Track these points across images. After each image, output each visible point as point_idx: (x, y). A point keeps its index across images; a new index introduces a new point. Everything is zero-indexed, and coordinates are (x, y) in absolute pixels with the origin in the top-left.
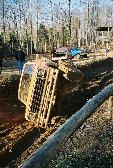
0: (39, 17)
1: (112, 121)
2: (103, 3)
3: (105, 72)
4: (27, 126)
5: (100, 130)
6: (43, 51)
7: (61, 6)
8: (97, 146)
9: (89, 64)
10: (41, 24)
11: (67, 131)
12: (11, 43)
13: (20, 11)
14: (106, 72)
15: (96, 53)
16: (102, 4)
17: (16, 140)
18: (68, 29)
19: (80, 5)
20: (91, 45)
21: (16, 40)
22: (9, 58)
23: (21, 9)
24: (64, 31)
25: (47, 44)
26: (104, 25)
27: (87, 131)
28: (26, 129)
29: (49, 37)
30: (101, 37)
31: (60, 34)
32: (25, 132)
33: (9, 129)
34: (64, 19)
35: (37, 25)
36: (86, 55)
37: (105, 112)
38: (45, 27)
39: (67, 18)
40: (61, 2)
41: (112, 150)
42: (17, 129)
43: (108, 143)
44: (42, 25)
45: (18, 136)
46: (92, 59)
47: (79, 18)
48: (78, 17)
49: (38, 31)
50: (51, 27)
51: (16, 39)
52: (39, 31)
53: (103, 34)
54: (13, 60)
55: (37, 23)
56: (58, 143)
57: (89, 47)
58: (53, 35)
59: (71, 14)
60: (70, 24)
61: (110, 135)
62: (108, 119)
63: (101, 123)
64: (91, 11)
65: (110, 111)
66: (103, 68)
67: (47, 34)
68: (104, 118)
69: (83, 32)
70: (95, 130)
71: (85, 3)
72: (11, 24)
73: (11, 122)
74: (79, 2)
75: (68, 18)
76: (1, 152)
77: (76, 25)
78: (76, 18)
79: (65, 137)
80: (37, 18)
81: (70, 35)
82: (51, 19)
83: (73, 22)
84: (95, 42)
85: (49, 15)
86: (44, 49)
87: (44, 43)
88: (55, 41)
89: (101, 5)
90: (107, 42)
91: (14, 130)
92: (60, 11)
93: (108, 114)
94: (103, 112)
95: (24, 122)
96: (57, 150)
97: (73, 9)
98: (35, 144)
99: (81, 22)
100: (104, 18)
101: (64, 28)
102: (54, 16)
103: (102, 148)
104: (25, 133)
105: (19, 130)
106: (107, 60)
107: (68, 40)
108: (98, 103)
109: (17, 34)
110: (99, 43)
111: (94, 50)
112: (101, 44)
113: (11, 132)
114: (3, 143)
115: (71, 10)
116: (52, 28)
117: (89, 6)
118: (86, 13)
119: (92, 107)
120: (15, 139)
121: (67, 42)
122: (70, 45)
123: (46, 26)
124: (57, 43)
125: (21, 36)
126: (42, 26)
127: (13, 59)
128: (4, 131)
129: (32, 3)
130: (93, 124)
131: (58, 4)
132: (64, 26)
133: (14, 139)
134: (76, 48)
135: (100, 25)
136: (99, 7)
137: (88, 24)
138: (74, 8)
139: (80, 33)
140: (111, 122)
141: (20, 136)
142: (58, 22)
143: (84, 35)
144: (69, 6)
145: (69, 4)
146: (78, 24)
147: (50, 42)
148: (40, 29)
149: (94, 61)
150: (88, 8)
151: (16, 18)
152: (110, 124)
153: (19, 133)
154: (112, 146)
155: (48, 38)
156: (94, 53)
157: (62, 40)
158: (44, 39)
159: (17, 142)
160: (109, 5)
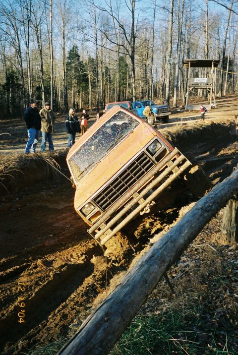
0: (68, 36)
1: (232, 250)
2: (202, 10)
3: (206, 152)
4: (54, 260)
5: (209, 266)
6: (76, 107)
7: (114, 14)
8: (207, 297)
9: (174, 136)
10: (71, 50)
11: (159, 262)
12: (8, 90)
13: (29, 21)
14: (208, 153)
15: (187, 112)
16: (200, 11)
17: (35, 288)
18: (129, 61)
19: (155, 12)
20: (177, 95)
21: (17, 84)
22: (4, 121)
23: (31, 18)
24: (120, 65)
25: (85, 93)
26: (203, 54)
27: (184, 268)
28: (53, 267)
29: (88, 78)
30: (196, 80)
31: (111, 73)
32: (51, 273)
33: (18, 267)
34: (121, 42)
35: (64, 52)
36: (167, 116)
37: (216, 232)
38: (79, 56)
39: (127, 40)
40: (114, 6)
41: (237, 304)
42: (34, 266)
43: (228, 291)
44: (73, 52)
45: (37, 281)
46: (180, 125)
47: (151, 39)
48: (149, 38)
49: (65, 64)
50: (93, 56)
51: (17, 81)
52: (67, 64)
53: (200, 74)
54: (12, 125)
55: (64, 49)
56: (146, 283)
57: (173, 101)
58: (97, 74)
59: (135, 32)
60: (133, 52)
61: (231, 275)
62: (223, 245)
63: (210, 253)
64: (176, 26)
65: (227, 231)
66: (202, 144)
67: (85, 71)
68: (214, 244)
69: (160, 70)
70: (199, 267)
71: (164, 8)
72: (7, 49)
73: (20, 253)
74: (153, 6)
75: (129, 38)
76: (7, 312)
77: (145, 53)
78: (146, 40)
79: (156, 273)
80: (64, 38)
81: (133, 75)
82: (94, 40)
83: (139, 48)
84: (185, 90)
85: (90, 32)
86: (78, 103)
87: (78, 90)
88: (101, 87)
89: (197, 13)
90: (209, 92)
91: (28, 270)
92: (112, 24)
93: (223, 236)
94: (211, 233)
95: (46, 254)
96: (146, 295)
97: (139, 20)
98: (74, 298)
99: (155, 48)
100: (204, 42)
101: (122, 59)
102: (99, 33)
103: (216, 299)
104: (52, 276)
105: (38, 269)
106: (210, 128)
107: (129, 84)
108: (209, 211)
109: (20, 70)
110: (193, 92)
111: (183, 106)
112: (197, 95)
113: (23, 274)
114: (8, 295)
115: (135, 22)
116: (95, 58)
117: (174, 14)
118: (167, 29)
119: (198, 220)
120: (33, 288)
121: (126, 90)
122: (134, 95)
123: (81, 55)
124: (105, 90)
125: (29, 75)
126: (74, 54)
127: (12, 122)
128: (8, 271)
129: (54, 6)
130: (194, 255)
131: (109, 10)
132: (121, 55)
133: (31, 287)
134: (146, 102)
135: (194, 56)
136: (194, 18)
137: (171, 52)
138: (141, 18)
139: (154, 71)
140: (230, 251)
141: (41, 281)
142: (107, 47)
143: (162, 75)
144: (131, 14)
145: (131, 9)
146: (150, 51)
147: (90, 88)
148: (70, 61)
149: (184, 130)
150: (170, 19)
151: (20, 36)
152: (227, 255)
153: (38, 275)
154: (236, 295)
155: (87, 81)
156: (182, 112)
157: (116, 85)
158: (78, 82)
159: (36, 293)
160: (214, 14)
